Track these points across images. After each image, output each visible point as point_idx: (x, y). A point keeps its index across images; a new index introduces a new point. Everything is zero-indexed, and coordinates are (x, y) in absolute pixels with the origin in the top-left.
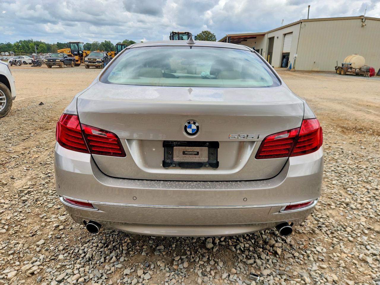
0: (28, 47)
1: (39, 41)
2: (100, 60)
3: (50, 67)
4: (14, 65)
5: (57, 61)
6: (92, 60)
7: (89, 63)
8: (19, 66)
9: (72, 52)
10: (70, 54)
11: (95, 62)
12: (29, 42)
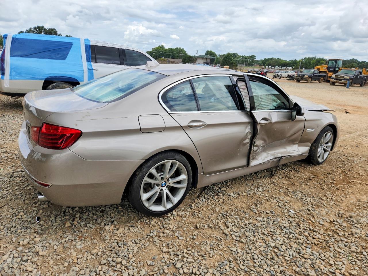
0: (310, 63)
1: (322, 58)
2: (348, 78)
3: (298, 81)
4: (275, 78)
5: (306, 76)
6: (339, 77)
7: (335, 81)
8: (279, 79)
9: (328, 69)
10: (326, 70)
11: (342, 80)
12: (312, 58)
